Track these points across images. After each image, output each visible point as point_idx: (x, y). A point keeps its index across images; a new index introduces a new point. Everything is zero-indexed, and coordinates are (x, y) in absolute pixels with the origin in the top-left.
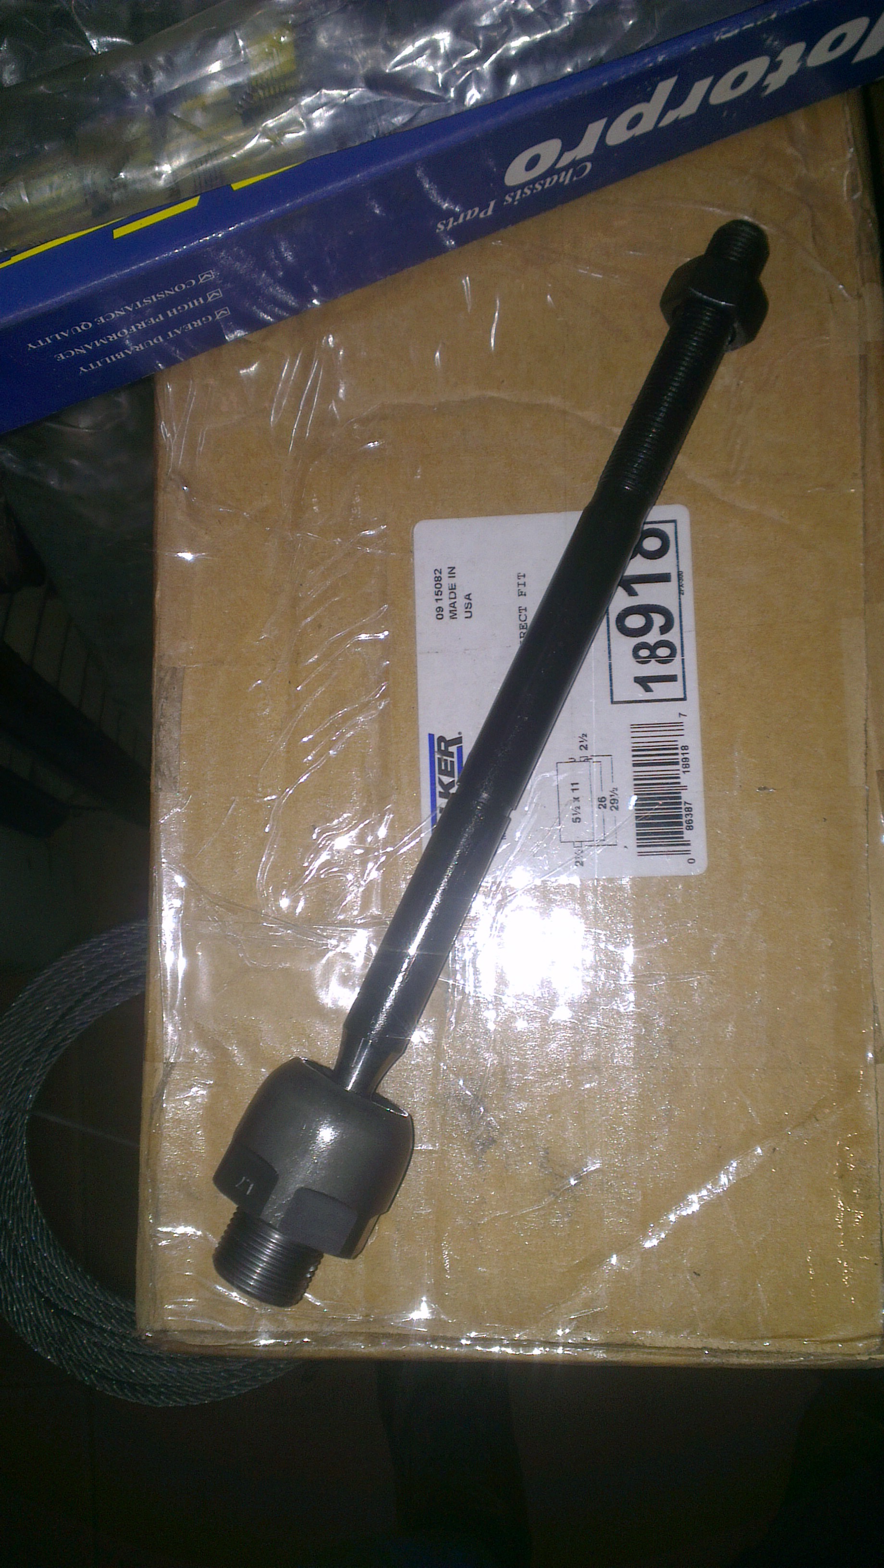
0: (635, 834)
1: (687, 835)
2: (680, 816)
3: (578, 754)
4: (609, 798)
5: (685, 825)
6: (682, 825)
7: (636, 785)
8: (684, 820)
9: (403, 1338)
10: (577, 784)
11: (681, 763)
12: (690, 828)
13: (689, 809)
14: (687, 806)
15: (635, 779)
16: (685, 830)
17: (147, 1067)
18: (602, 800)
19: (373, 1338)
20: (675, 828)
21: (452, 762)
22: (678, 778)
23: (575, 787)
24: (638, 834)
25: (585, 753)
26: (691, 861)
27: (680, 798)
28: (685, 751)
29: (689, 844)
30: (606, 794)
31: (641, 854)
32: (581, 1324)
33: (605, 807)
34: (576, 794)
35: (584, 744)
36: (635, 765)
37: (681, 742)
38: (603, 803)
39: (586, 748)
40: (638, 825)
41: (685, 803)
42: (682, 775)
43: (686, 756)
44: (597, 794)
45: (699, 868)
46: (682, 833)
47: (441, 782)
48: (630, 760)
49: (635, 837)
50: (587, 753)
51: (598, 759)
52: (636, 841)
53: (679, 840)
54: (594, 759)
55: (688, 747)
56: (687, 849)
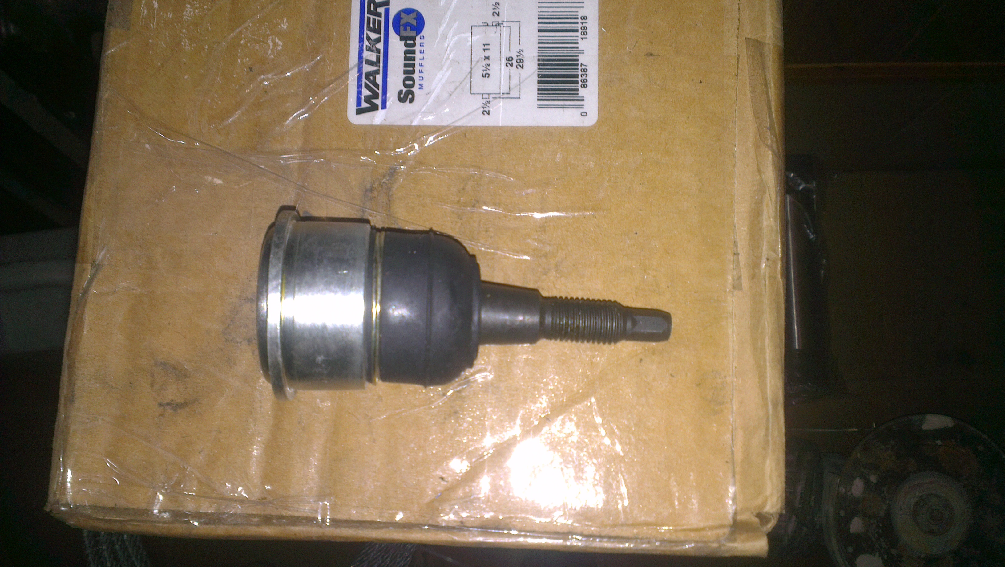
1: (582, 92)
2: (577, 76)
3: (491, 19)
4: (515, 58)
5: (580, 83)
7: (539, 48)
8: (579, 79)
10: (489, 45)
11: (580, 31)
12: (585, 86)
13: (585, 70)
14: (583, 67)
15: (539, 43)
16: (580, 88)
18: (509, 59)
20: (572, 86)
21: (380, 22)
22: (578, 43)
23: (486, 47)
24: (539, 90)
25: (496, 19)
26: (583, 114)
27: (577, 60)
28: (584, 21)
29: (583, 100)
30: (514, 55)
31: (540, 107)
33: (512, 65)
34: (487, 54)
35: (497, 11)
36: (539, 31)
37: (581, 13)
38: (510, 62)
39: (498, 15)
40: (539, 82)
41: (581, 64)
42: (580, 41)
43: (584, 25)
44: (506, 54)
45: (592, 119)
46: (577, 90)
47: (369, 38)
48: (536, 26)
49: (537, 92)
50: (499, 19)
51: (509, 24)
52: (537, 95)
53: (574, 96)
54: (505, 24)
55: (587, 17)
56: (582, 104)
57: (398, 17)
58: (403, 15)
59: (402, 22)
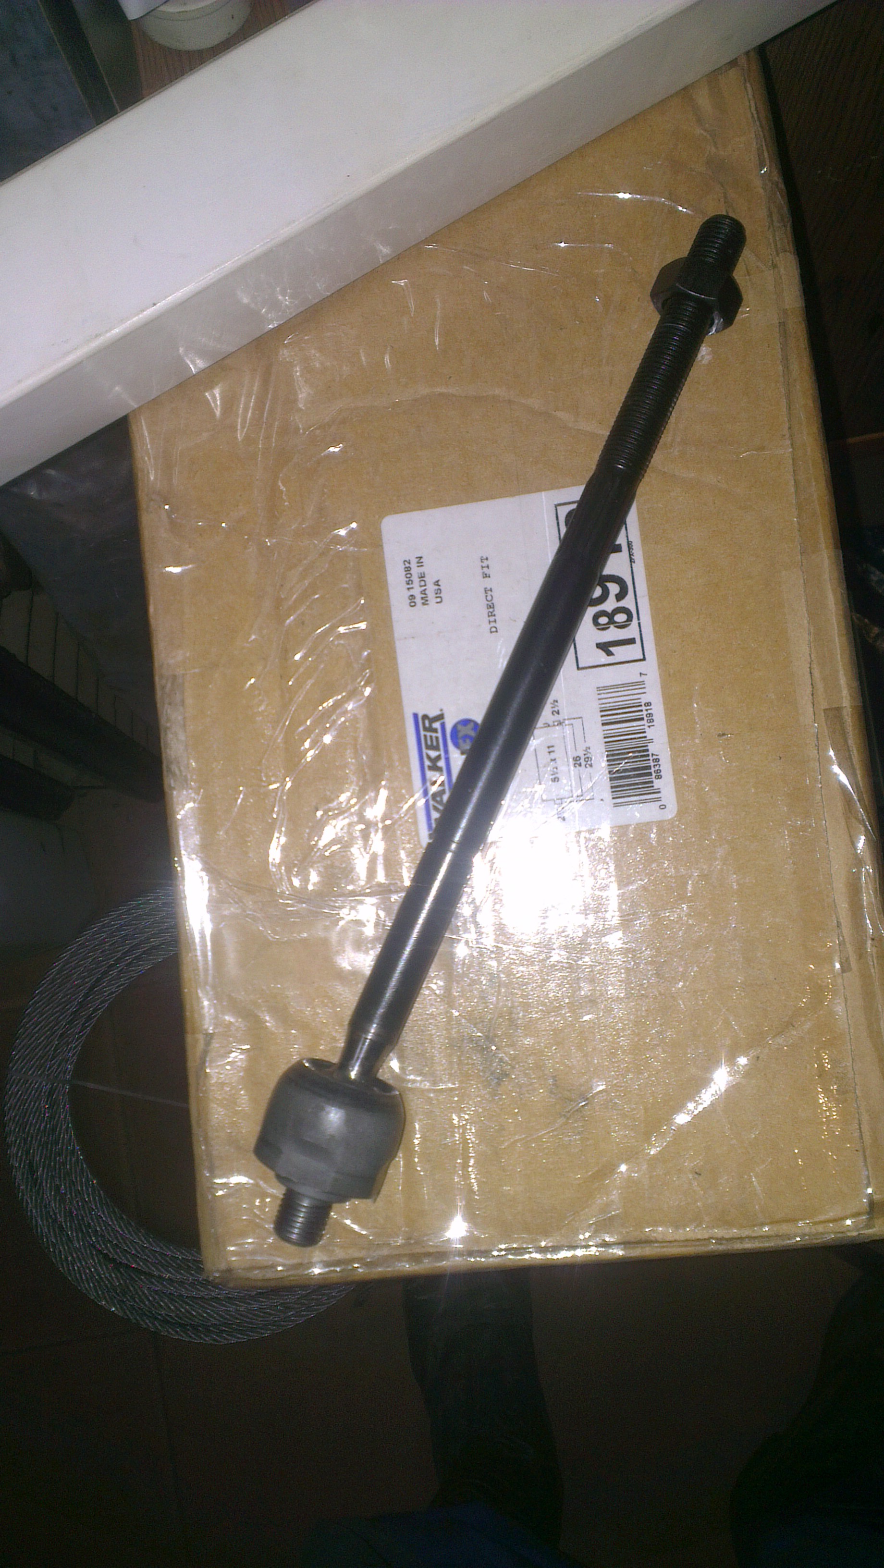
0: (609, 788)
1: (657, 784)
2: (649, 767)
3: (551, 719)
4: (583, 757)
5: (654, 775)
6: (651, 775)
7: (606, 742)
8: (653, 770)
9: (442, 1255)
10: (553, 746)
11: (646, 719)
12: (659, 777)
13: (657, 760)
14: (655, 757)
15: (605, 738)
16: (654, 780)
17: (189, 1039)
18: (576, 759)
19: (415, 1258)
20: (647, 779)
21: (437, 738)
22: (645, 732)
23: (551, 749)
24: (612, 787)
25: (557, 717)
26: (663, 807)
27: (648, 750)
28: (648, 708)
29: (659, 792)
30: (581, 753)
31: (616, 805)
32: (601, 1227)
33: (580, 765)
34: (553, 756)
35: (556, 709)
36: (603, 724)
37: (644, 699)
38: (578, 762)
39: (558, 713)
40: (611, 779)
41: (652, 755)
42: (647, 729)
43: (649, 712)
44: (572, 754)
45: (670, 813)
46: (652, 782)
47: (429, 757)
48: (599, 720)
49: (610, 790)
50: (560, 718)
51: (572, 721)
52: (611, 794)
53: (650, 789)
54: (567, 722)
55: (650, 703)
56: (658, 797)
57: (455, 729)
58: (460, 727)
59: (461, 734)
